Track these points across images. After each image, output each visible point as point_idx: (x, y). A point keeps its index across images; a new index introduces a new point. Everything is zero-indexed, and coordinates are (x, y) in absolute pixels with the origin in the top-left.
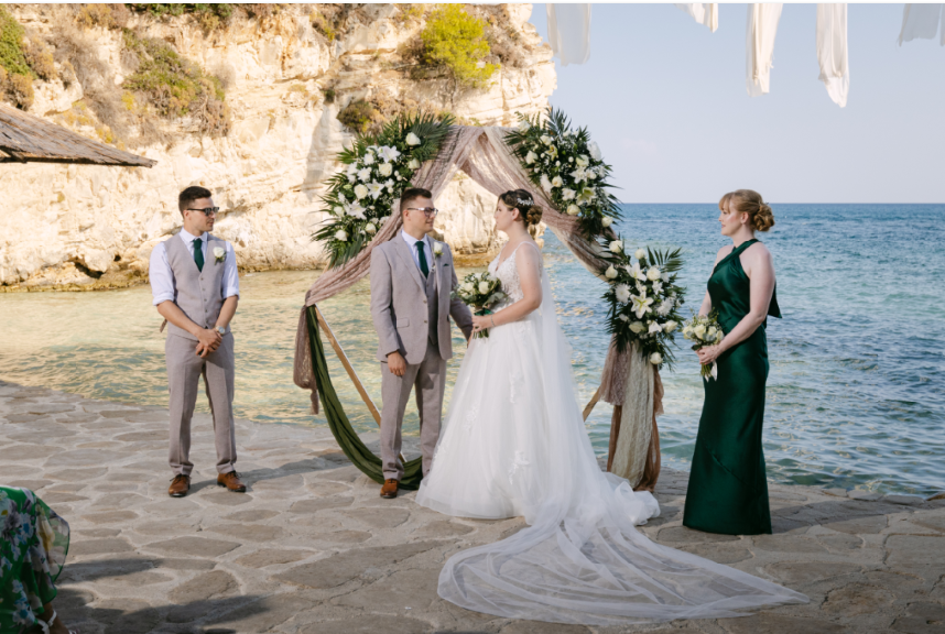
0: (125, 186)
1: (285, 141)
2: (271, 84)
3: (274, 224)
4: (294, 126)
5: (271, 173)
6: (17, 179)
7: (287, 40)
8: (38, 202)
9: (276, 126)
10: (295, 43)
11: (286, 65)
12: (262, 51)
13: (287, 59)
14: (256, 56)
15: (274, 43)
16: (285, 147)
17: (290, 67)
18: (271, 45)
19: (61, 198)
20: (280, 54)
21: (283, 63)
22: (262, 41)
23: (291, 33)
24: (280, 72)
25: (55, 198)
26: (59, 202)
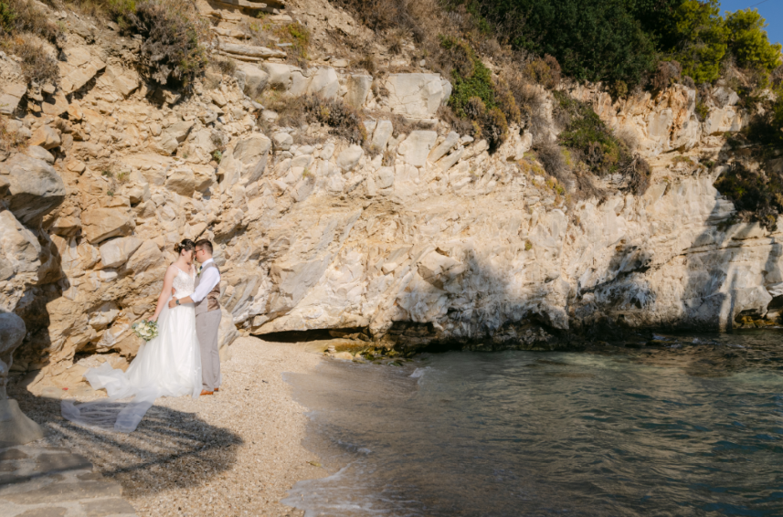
0: (573, 238)
1: (676, 206)
2: (657, 155)
3: (669, 286)
4: (684, 193)
5: (670, 236)
6: (488, 223)
7: (677, 112)
8: (506, 249)
9: (669, 193)
10: (685, 114)
11: (675, 135)
12: (650, 124)
13: (676, 129)
14: (645, 128)
15: (665, 114)
16: (677, 212)
17: (678, 137)
18: (662, 117)
19: (529, 245)
20: (670, 125)
21: (672, 133)
22: (653, 113)
23: (681, 106)
24: (668, 142)
25: (523, 245)
26: (526, 249)
